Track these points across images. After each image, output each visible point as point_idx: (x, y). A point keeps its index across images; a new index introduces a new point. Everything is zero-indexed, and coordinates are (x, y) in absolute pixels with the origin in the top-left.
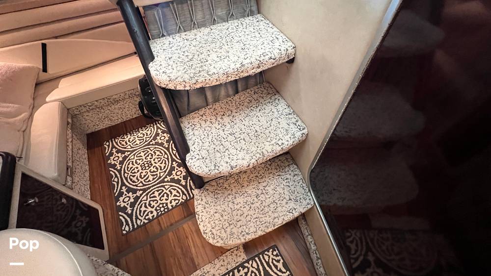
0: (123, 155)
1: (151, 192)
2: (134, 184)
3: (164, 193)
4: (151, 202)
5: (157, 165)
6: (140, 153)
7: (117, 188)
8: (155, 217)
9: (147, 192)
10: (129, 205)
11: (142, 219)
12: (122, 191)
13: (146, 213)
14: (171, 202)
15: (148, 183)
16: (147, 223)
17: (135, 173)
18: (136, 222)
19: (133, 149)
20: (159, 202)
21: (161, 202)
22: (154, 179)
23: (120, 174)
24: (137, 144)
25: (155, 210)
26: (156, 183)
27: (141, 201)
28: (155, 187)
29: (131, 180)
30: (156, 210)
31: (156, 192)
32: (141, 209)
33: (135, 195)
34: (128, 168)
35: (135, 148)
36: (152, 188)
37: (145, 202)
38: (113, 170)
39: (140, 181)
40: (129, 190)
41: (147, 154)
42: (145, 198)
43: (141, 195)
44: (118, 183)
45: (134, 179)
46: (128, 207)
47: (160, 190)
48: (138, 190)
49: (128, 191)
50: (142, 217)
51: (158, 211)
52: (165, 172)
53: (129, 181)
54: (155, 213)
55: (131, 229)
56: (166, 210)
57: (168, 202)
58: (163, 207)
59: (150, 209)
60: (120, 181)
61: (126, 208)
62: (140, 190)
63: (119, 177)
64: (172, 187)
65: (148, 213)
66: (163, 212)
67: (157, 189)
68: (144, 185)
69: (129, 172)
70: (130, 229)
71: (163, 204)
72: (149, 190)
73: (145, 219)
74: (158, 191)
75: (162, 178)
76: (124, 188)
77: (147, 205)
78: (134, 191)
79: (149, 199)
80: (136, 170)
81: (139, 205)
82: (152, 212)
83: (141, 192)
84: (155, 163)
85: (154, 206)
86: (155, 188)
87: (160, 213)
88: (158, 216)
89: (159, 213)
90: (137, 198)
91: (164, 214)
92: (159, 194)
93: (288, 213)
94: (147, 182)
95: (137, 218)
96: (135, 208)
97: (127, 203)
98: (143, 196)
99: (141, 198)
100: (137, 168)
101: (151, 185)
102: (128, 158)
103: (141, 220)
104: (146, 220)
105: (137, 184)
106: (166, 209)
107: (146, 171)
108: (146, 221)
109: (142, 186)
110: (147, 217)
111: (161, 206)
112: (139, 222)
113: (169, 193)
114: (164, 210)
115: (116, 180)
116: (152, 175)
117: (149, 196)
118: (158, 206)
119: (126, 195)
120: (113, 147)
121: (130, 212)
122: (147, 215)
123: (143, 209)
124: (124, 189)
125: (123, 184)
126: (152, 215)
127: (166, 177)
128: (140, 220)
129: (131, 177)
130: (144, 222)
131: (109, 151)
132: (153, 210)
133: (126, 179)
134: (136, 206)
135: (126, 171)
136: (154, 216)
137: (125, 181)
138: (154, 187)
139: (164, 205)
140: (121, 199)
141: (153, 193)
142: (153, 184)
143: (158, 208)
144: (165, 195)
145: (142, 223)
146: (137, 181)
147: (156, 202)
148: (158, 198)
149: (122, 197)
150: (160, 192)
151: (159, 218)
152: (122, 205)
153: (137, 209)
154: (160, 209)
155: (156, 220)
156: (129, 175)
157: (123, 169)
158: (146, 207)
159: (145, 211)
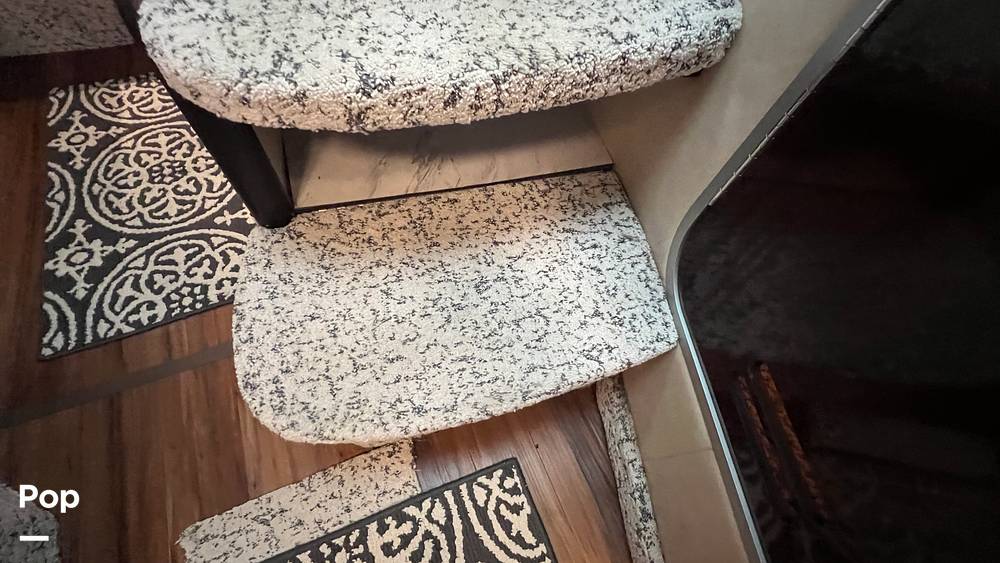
0: (103, 134)
1: (164, 249)
2: (117, 217)
3: (203, 254)
4: (157, 277)
5: (200, 177)
6: (156, 136)
7: (60, 219)
8: (158, 320)
9: (151, 245)
10: (83, 275)
11: (116, 319)
12: (71, 230)
13: (133, 304)
14: (220, 285)
15: (161, 221)
16: (130, 335)
17: (126, 186)
18: (94, 327)
19: (137, 122)
20: (183, 278)
21: (189, 281)
22: (180, 212)
23: (79, 183)
24: (153, 111)
25: (164, 300)
26: (186, 224)
27: (126, 268)
28: (182, 235)
29: (109, 204)
30: (167, 300)
31: (180, 249)
32: (119, 291)
33: (111, 249)
34: (108, 169)
35: (143, 121)
36: (169, 238)
37: (139, 272)
38: (58, 167)
39: (134, 213)
40: (95, 232)
41: (178, 142)
42: (140, 262)
43: (130, 251)
44: (64, 207)
45: (121, 204)
46: (80, 279)
47: (194, 246)
48: (121, 235)
49: (90, 236)
50: (117, 314)
51: (173, 306)
52: (221, 198)
53: (102, 205)
54: (161, 310)
55: (72, 344)
56: (199, 306)
57: (212, 282)
58: (191, 294)
59: (148, 295)
60: (72, 202)
61: (74, 283)
62: (129, 237)
63: (72, 192)
64: (232, 245)
65: (140, 306)
66: (188, 310)
67: (184, 242)
68: (146, 225)
69: (108, 183)
70: (67, 344)
71: (193, 286)
72: (157, 242)
73: (125, 321)
74: (185, 248)
75: (208, 213)
76: (80, 223)
77: (142, 282)
78: (111, 238)
79: (151, 267)
80: (131, 180)
81: (114, 279)
82: (151, 305)
83: (132, 243)
84: (197, 170)
85: (162, 289)
86: (179, 239)
87: (177, 311)
88: (169, 319)
89: (173, 310)
90: (114, 259)
91: (189, 315)
92: (189, 258)
93: (582, 360)
94: (158, 218)
95: (99, 315)
96: (101, 288)
97: (78, 267)
98: (135, 254)
99: (128, 258)
100: (137, 174)
101: (168, 229)
102: (116, 144)
103: (112, 324)
104: (128, 324)
105: (124, 218)
106: (201, 301)
107: (161, 186)
108: (127, 329)
109: (138, 228)
110: (132, 319)
111: (185, 290)
112: (103, 327)
113: (219, 259)
114: (192, 306)
115: (61, 197)
116: (178, 202)
117: (153, 258)
118: (177, 291)
119: (80, 244)
120: (77, 105)
121: (81, 294)
122: (136, 311)
123: (127, 291)
124: (80, 226)
125: (81, 212)
126: (151, 313)
127: (220, 213)
128: (107, 321)
129: (112, 197)
130: (119, 331)
131: (61, 114)
132: (158, 299)
133: (95, 200)
134: (107, 279)
135: (101, 178)
136: (155, 316)
137: (88, 204)
138: (175, 236)
139: (197, 290)
140: (63, 254)
141: (171, 251)
142: (174, 227)
143: (174, 297)
144: (207, 262)
145: (112, 333)
146: (127, 210)
147: (173, 277)
148: (181, 269)
149: (67, 248)
150: (191, 251)
151: (172, 327)
152: (63, 270)
153: (107, 289)
154: (180, 301)
155: (158, 331)
156: (106, 191)
157: (90, 172)
158: (136, 286)
159: (130, 299)
